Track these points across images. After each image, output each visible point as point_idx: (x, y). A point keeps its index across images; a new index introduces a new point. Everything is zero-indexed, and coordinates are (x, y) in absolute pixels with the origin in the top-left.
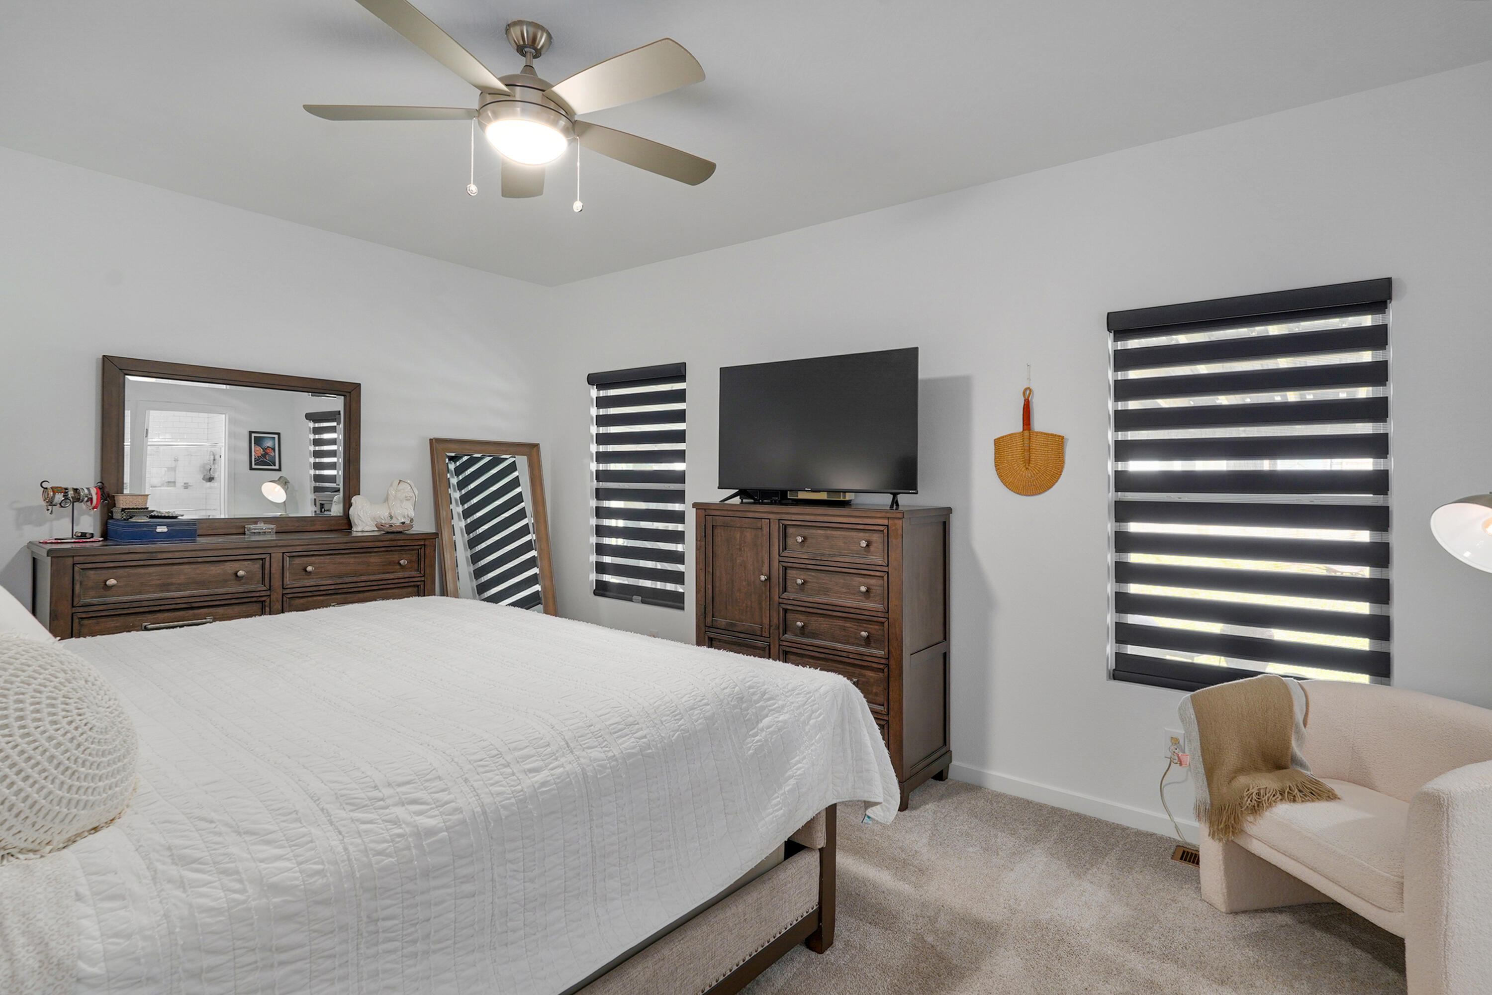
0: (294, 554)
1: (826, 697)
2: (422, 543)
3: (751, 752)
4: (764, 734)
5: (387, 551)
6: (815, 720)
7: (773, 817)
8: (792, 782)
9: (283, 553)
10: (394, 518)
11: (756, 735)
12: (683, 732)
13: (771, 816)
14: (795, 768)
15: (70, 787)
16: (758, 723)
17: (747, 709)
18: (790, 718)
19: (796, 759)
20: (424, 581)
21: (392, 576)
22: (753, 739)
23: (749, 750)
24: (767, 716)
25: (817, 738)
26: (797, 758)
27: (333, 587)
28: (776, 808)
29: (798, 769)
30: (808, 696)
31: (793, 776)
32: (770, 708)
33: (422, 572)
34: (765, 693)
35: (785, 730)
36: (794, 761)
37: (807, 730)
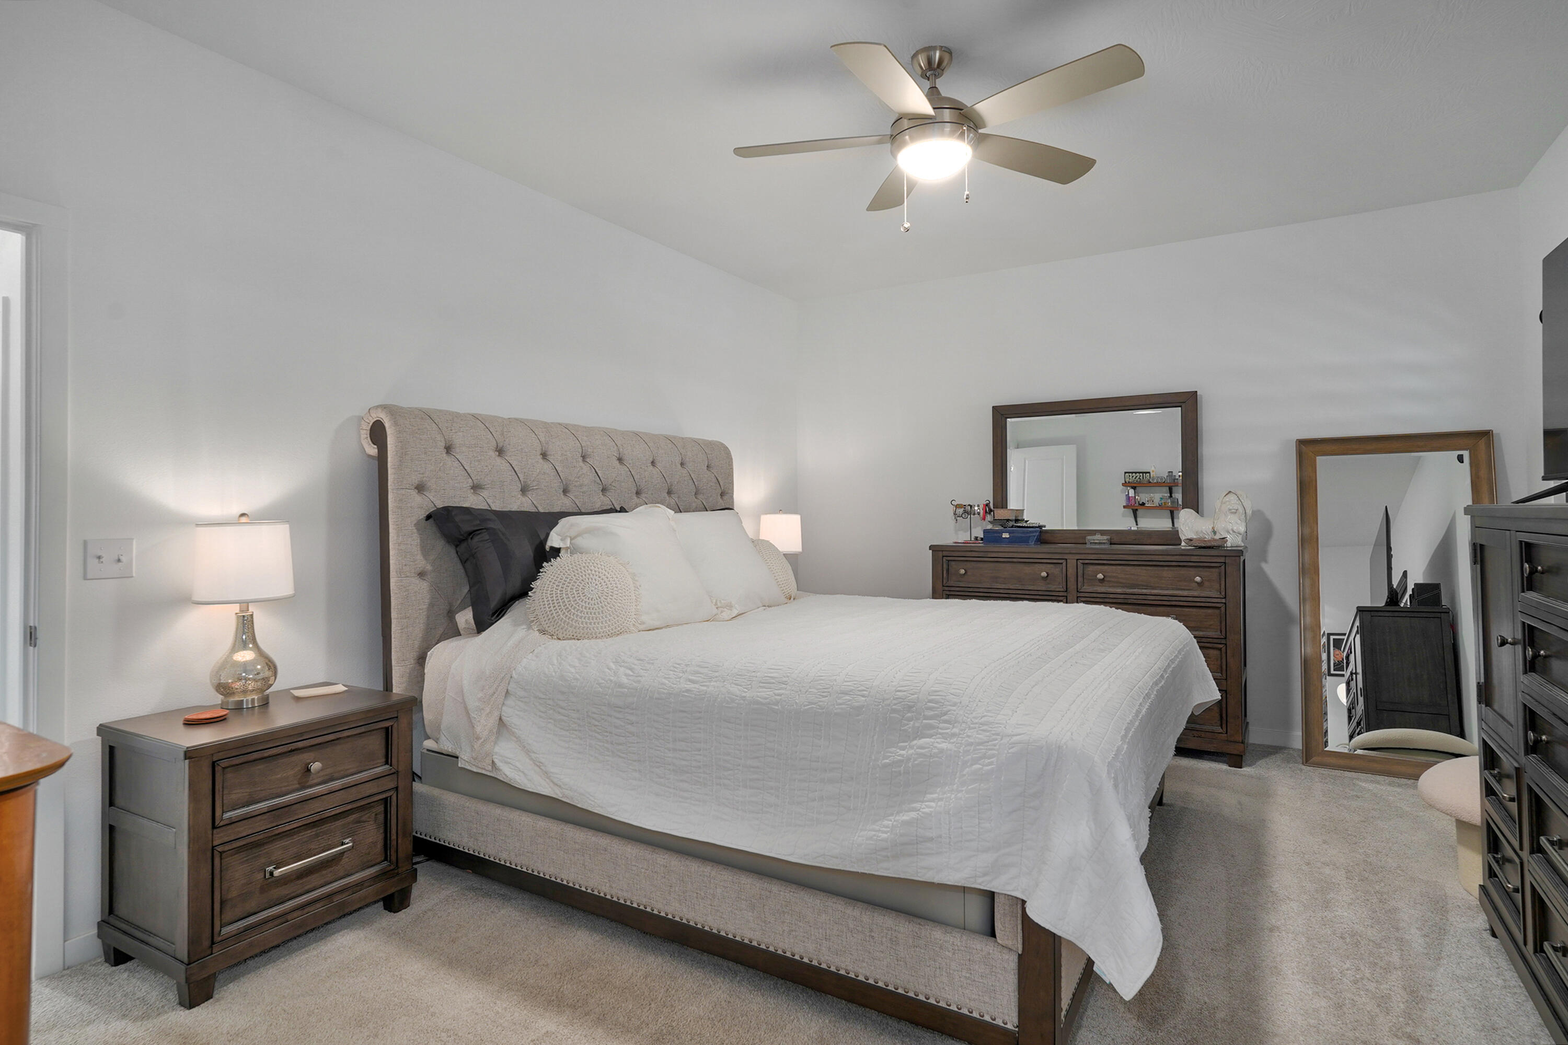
0: (1087, 561)
1: (1013, 747)
2: (1222, 560)
3: (888, 761)
4: (911, 752)
5: (1179, 566)
6: (981, 766)
7: (875, 835)
8: (913, 815)
9: (1077, 560)
10: (1217, 534)
11: (903, 749)
12: (818, 707)
13: (874, 833)
14: (926, 803)
15: (567, 616)
16: (915, 739)
17: (910, 719)
18: (951, 750)
19: (932, 796)
20: (1225, 603)
21: (1185, 593)
22: (898, 751)
23: (887, 759)
24: (930, 736)
25: (969, 787)
26: (935, 796)
27: (1122, 596)
28: (883, 829)
29: (928, 807)
30: (994, 737)
31: (919, 810)
32: (940, 731)
33: (1223, 593)
34: (945, 714)
35: (936, 759)
36: (929, 796)
37: (964, 773)
